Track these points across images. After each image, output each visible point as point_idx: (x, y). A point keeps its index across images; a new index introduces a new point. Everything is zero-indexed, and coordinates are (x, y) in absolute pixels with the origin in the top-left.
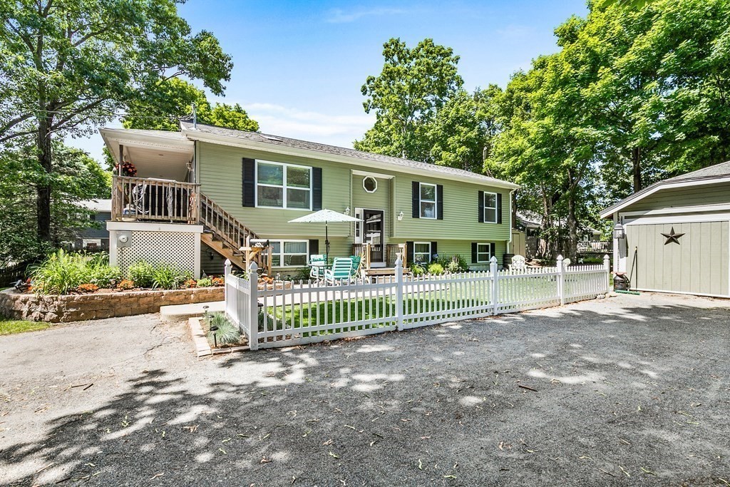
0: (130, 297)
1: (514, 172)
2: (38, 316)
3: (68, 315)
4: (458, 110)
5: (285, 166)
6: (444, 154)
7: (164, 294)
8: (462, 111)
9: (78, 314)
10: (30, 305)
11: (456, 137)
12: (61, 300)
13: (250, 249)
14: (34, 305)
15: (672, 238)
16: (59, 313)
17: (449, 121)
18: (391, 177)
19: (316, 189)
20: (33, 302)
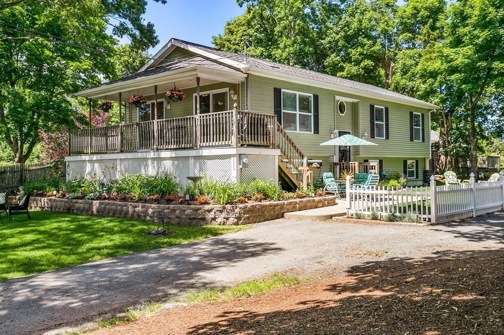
0: (271, 206)
1: (427, 96)
2: (222, 221)
3: (244, 219)
4: (360, 21)
5: (298, 93)
6: (347, 66)
7: (285, 204)
8: (365, 23)
9: (248, 218)
10: (215, 213)
11: (359, 49)
12: (240, 208)
13: (307, 168)
14: (218, 213)
16: (239, 218)
17: (350, 32)
18: (356, 101)
19: (315, 114)
20: (217, 210)
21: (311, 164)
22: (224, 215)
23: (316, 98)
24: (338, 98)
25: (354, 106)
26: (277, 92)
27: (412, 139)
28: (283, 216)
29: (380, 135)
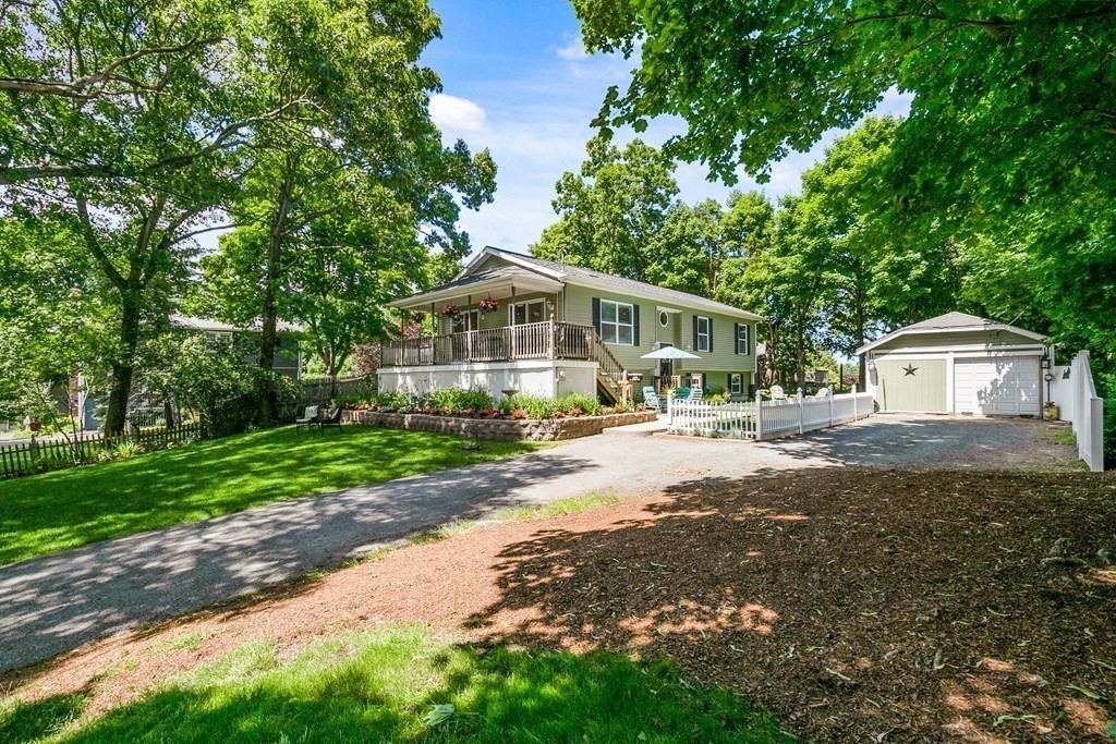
0: (588, 421)
1: (752, 306)
2: (538, 436)
3: (561, 435)
4: (683, 228)
5: (617, 303)
6: (669, 275)
7: (604, 419)
8: (688, 230)
10: (531, 428)
11: (682, 258)
12: (557, 423)
13: (627, 382)
14: (534, 428)
15: (910, 371)
16: (555, 434)
17: (673, 240)
18: (678, 311)
19: (636, 325)
20: (533, 425)
21: (631, 377)
22: (540, 430)
23: (637, 308)
24: (659, 308)
25: (677, 318)
26: (596, 302)
27: (736, 352)
28: (601, 432)
29: (704, 347)
